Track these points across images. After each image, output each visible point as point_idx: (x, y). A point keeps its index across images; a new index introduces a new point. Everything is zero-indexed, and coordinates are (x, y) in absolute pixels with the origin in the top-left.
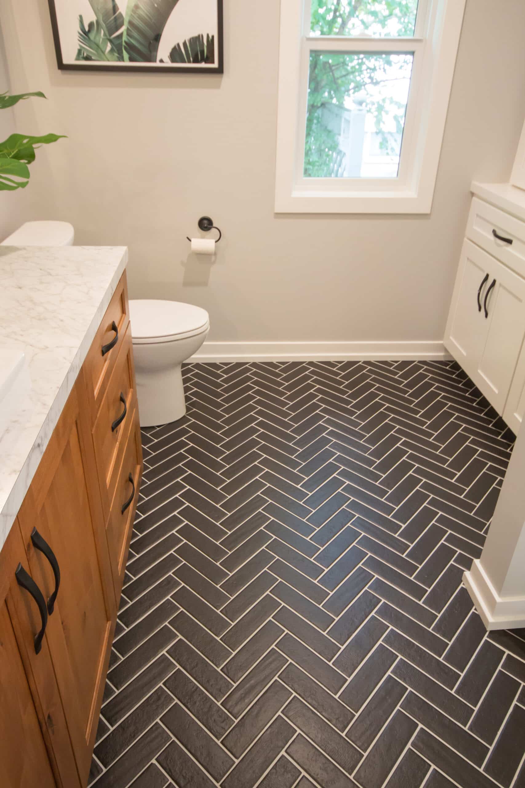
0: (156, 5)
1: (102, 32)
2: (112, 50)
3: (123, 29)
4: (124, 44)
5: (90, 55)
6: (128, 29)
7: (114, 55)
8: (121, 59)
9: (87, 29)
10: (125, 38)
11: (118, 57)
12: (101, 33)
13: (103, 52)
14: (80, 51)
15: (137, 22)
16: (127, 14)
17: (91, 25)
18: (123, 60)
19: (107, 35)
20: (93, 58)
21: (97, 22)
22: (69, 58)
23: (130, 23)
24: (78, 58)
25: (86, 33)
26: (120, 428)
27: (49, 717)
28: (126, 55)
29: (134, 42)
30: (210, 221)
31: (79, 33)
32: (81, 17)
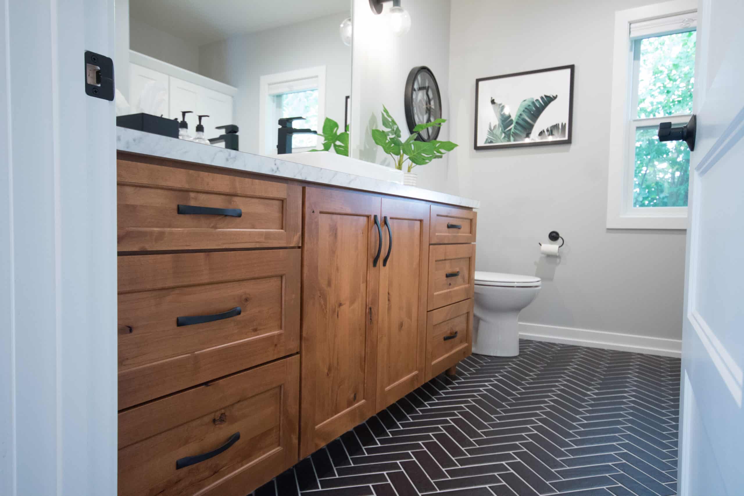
0: (532, 113)
2: (505, 137)
3: (512, 126)
4: (512, 133)
6: (515, 126)
7: (505, 139)
9: (492, 128)
10: (513, 130)
11: (507, 140)
12: (500, 129)
13: (499, 139)
14: (487, 140)
15: (521, 122)
16: (515, 118)
17: (495, 127)
18: (510, 142)
19: (503, 130)
20: (494, 142)
21: (499, 125)
22: (481, 143)
23: (517, 123)
24: (486, 143)
25: (491, 131)
26: (454, 287)
27: (370, 309)
28: (512, 138)
29: (517, 132)
30: (557, 234)
31: (489, 131)
32: (490, 123)
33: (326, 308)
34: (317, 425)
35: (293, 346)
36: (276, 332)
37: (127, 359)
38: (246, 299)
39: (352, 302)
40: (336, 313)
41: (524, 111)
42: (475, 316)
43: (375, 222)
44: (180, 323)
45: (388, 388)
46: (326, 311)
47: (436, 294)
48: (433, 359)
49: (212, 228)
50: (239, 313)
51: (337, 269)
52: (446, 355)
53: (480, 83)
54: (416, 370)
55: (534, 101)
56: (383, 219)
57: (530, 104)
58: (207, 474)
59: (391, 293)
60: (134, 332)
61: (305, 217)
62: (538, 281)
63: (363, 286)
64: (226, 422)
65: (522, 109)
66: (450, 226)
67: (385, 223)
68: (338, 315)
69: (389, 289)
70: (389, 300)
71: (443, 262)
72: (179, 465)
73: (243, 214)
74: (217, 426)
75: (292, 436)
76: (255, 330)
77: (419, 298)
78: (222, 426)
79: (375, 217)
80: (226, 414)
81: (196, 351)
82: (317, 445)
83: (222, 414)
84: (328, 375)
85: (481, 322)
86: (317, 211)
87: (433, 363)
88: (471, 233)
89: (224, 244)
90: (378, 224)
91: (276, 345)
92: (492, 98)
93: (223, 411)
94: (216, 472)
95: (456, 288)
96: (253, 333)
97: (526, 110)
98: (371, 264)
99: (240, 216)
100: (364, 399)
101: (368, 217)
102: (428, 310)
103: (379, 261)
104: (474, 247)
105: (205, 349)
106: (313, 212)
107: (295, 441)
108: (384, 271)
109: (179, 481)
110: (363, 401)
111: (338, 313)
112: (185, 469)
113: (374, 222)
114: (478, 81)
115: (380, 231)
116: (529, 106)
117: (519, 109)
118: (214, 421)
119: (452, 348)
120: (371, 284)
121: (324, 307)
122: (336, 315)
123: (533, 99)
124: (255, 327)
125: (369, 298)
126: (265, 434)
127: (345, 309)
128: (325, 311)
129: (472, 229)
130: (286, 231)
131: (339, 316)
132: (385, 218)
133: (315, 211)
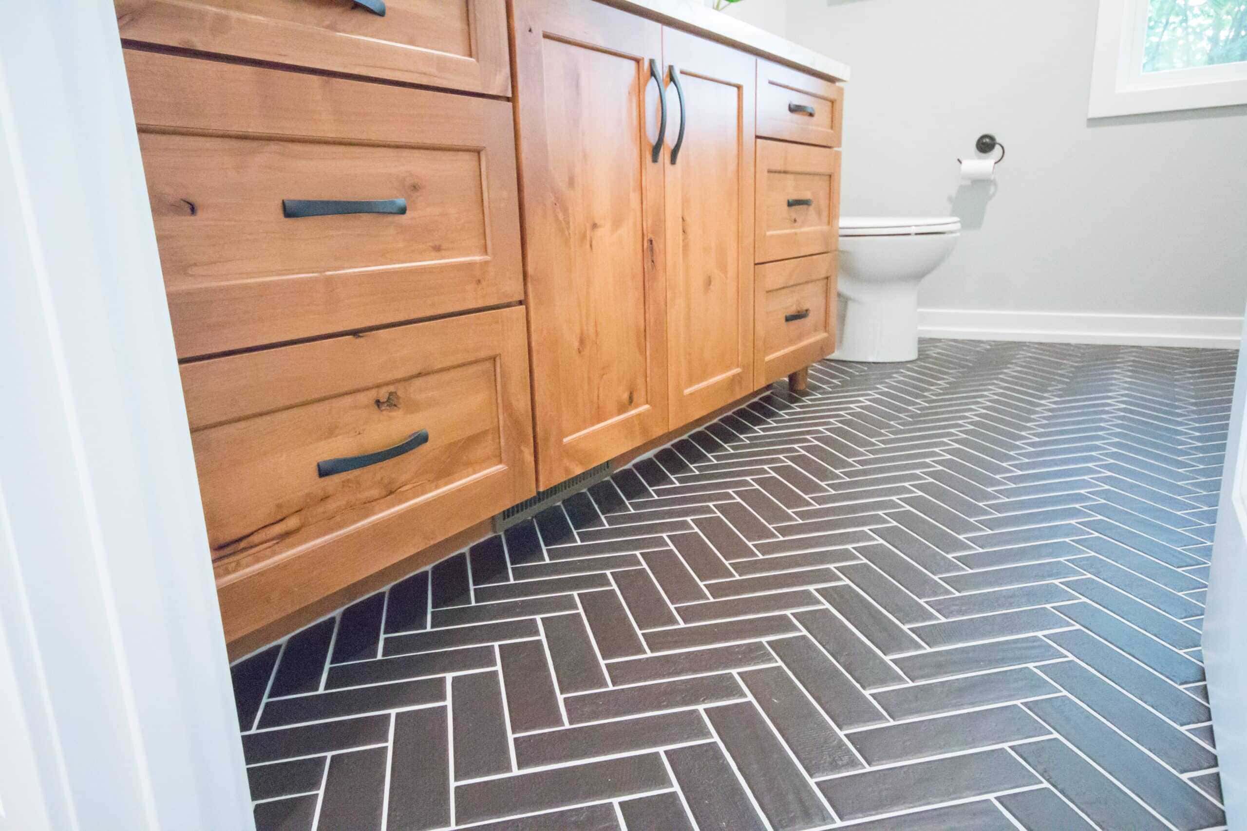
26: (801, 227)
27: (651, 241)
30: (992, 138)
33: (568, 228)
34: (567, 436)
35: (512, 288)
36: (477, 258)
37: (195, 265)
38: (414, 187)
39: (617, 223)
40: (586, 240)
42: (839, 295)
43: (653, 74)
44: (291, 211)
45: (687, 391)
46: (569, 234)
47: (769, 233)
48: (766, 354)
49: (327, 27)
50: (403, 211)
51: (585, 156)
52: (792, 348)
54: (738, 366)
56: (666, 70)
58: (374, 493)
59: (687, 218)
60: (200, 213)
61: (514, 38)
62: (955, 223)
63: (634, 197)
64: (399, 408)
66: (794, 109)
67: (672, 79)
68: (591, 246)
69: (683, 210)
70: (684, 231)
71: (782, 175)
72: (324, 471)
73: (387, 11)
74: (384, 413)
75: (522, 448)
76: (437, 249)
77: (739, 237)
78: (394, 414)
79: (652, 62)
80: (399, 393)
81: (328, 271)
82: (567, 470)
83: (391, 394)
84: (580, 352)
85: (850, 304)
86: (538, 31)
87: (767, 359)
88: (832, 128)
89: (356, 65)
90: (658, 77)
91: (479, 282)
93: (392, 388)
94: (391, 492)
95: (806, 229)
96: (433, 254)
98: (648, 157)
99: (381, 14)
100: (647, 403)
101: (637, 61)
102: (756, 262)
103: (661, 152)
104: (838, 155)
105: (343, 268)
106: (530, 31)
107: (529, 458)
108: (673, 173)
109: (327, 497)
110: (647, 407)
111: (591, 242)
112: (335, 480)
113: (649, 73)
115: (662, 92)
118: (378, 403)
119: (800, 337)
120: (651, 196)
121: (564, 224)
122: (588, 246)
124: (437, 243)
125: (647, 221)
126: (473, 440)
127: (604, 236)
128: (567, 233)
129: (834, 120)
130: (478, 60)
131: (593, 247)
132: (671, 68)
133: (533, 29)
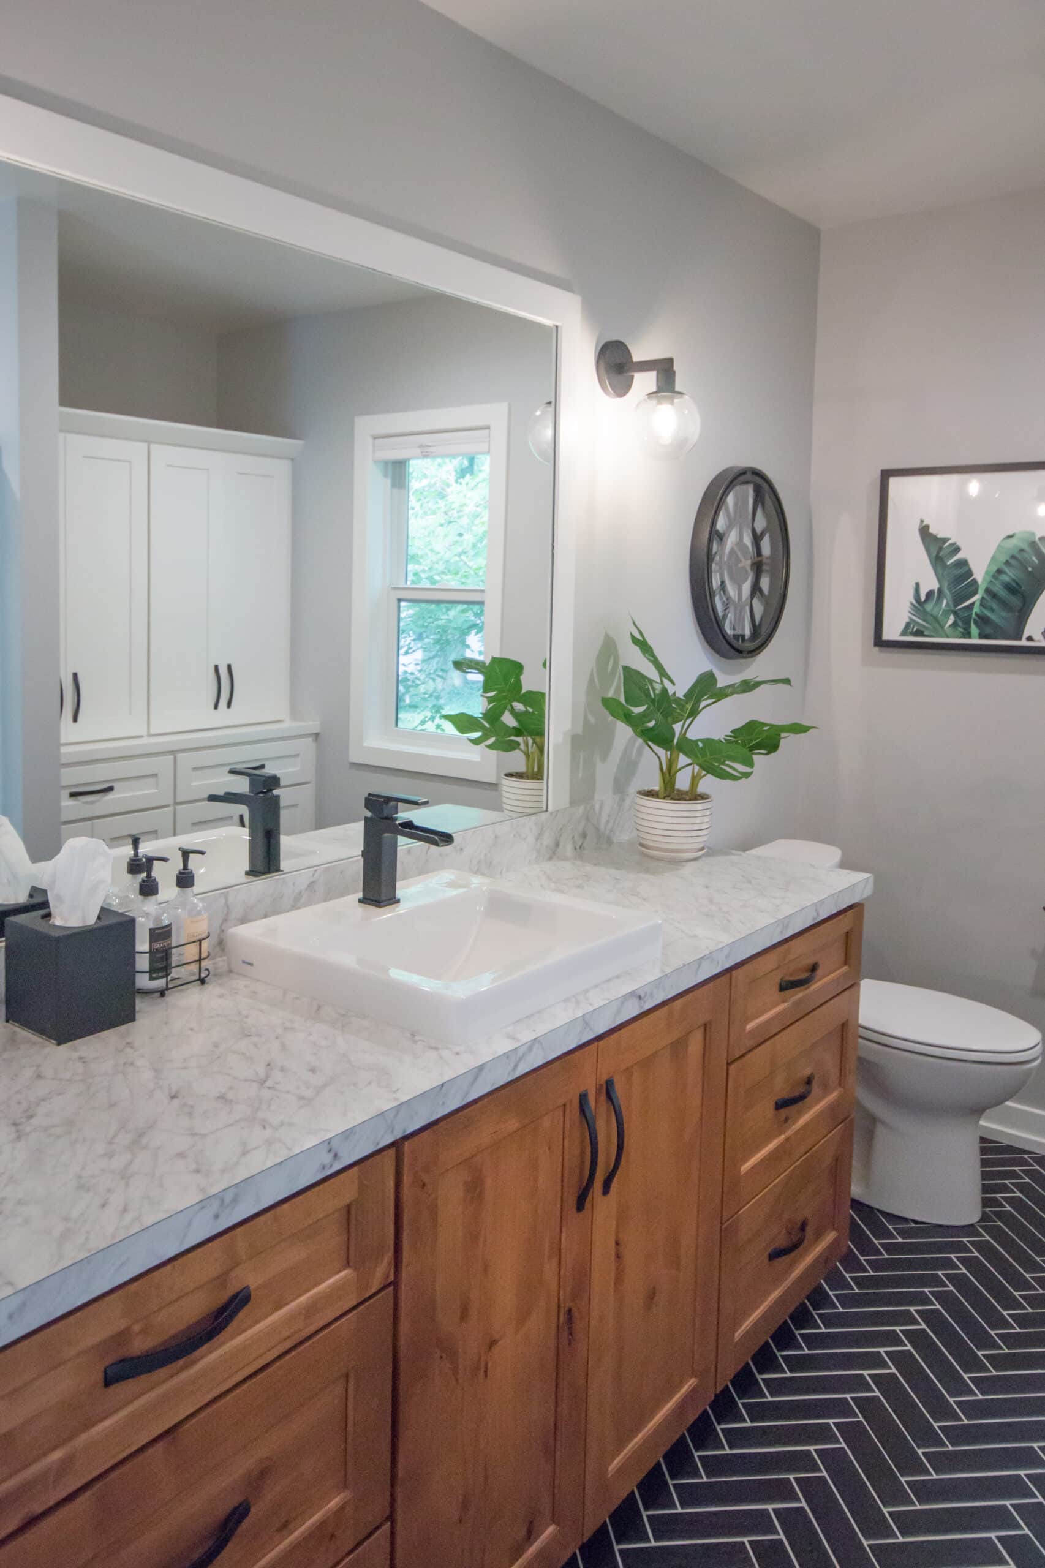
0: (1030, 569)
1: (945, 602)
2: (954, 624)
3: (976, 598)
4: (974, 616)
5: (922, 629)
6: (983, 598)
7: (957, 630)
8: (968, 634)
9: (923, 598)
10: (976, 609)
11: (963, 633)
12: (942, 602)
13: (942, 627)
14: (908, 625)
15: (998, 589)
16: (984, 579)
17: (930, 594)
18: (970, 637)
19: (952, 606)
20: (925, 633)
21: (940, 590)
22: (892, 631)
23: (988, 591)
24: (903, 633)
25: (920, 604)
26: (798, 1121)
27: (569, 1311)
28: (974, 630)
29: (988, 613)
31: (912, 603)
32: (917, 585)
33: (456, 1373)
35: (375, 1510)
36: (333, 1504)
38: (262, 1472)
39: (523, 1319)
40: (481, 1370)
41: (1007, 563)
43: (582, 1110)
45: (615, 1462)
47: (745, 1167)
50: (246, 1513)
51: (486, 1268)
53: (894, 482)
54: (691, 1376)
55: (1037, 539)
56: (602, 1087)
57: (1025, 546)
59: (623, 1238)
61: (402, 1210)
63: (549, 1268)
65: (1003, 558)
66: (786, 986)
67: (608, 1094)
68: (486, 1371)
69: (617, 1234)
70: (618, 1257)
71: (767, 1079)
73: (253, 1294)
76: (286, 1524)
79: (582, 1096)
84: (461, 1520)
86: (433, 1179)
88: (847, 958)
90: (588, 1112)
92: (922, 521)
97: (1013, 562)
98: (571, 1210)
100: (551, 1523)
101: (564, 1105)
103: (591, 1193)
106: (423, 1186)
108: (605, 1206)
110: (550, 1529)
111: (486, 1366)
114: (886, 475)
115: (594, 1130)
116: (1022, 550)
117: (993, 558)
119: (794, 1265)
120: (572, 1253)
122: (482, 1374)
123: (1033, 534)
124: (284, 1521)
125: (565, 1287)
127: (505, 1345)
129: (850, 954)
130: (356, 1270)
131: (489, 1373)
132: (608, 1082)
133: (427, 1183)
